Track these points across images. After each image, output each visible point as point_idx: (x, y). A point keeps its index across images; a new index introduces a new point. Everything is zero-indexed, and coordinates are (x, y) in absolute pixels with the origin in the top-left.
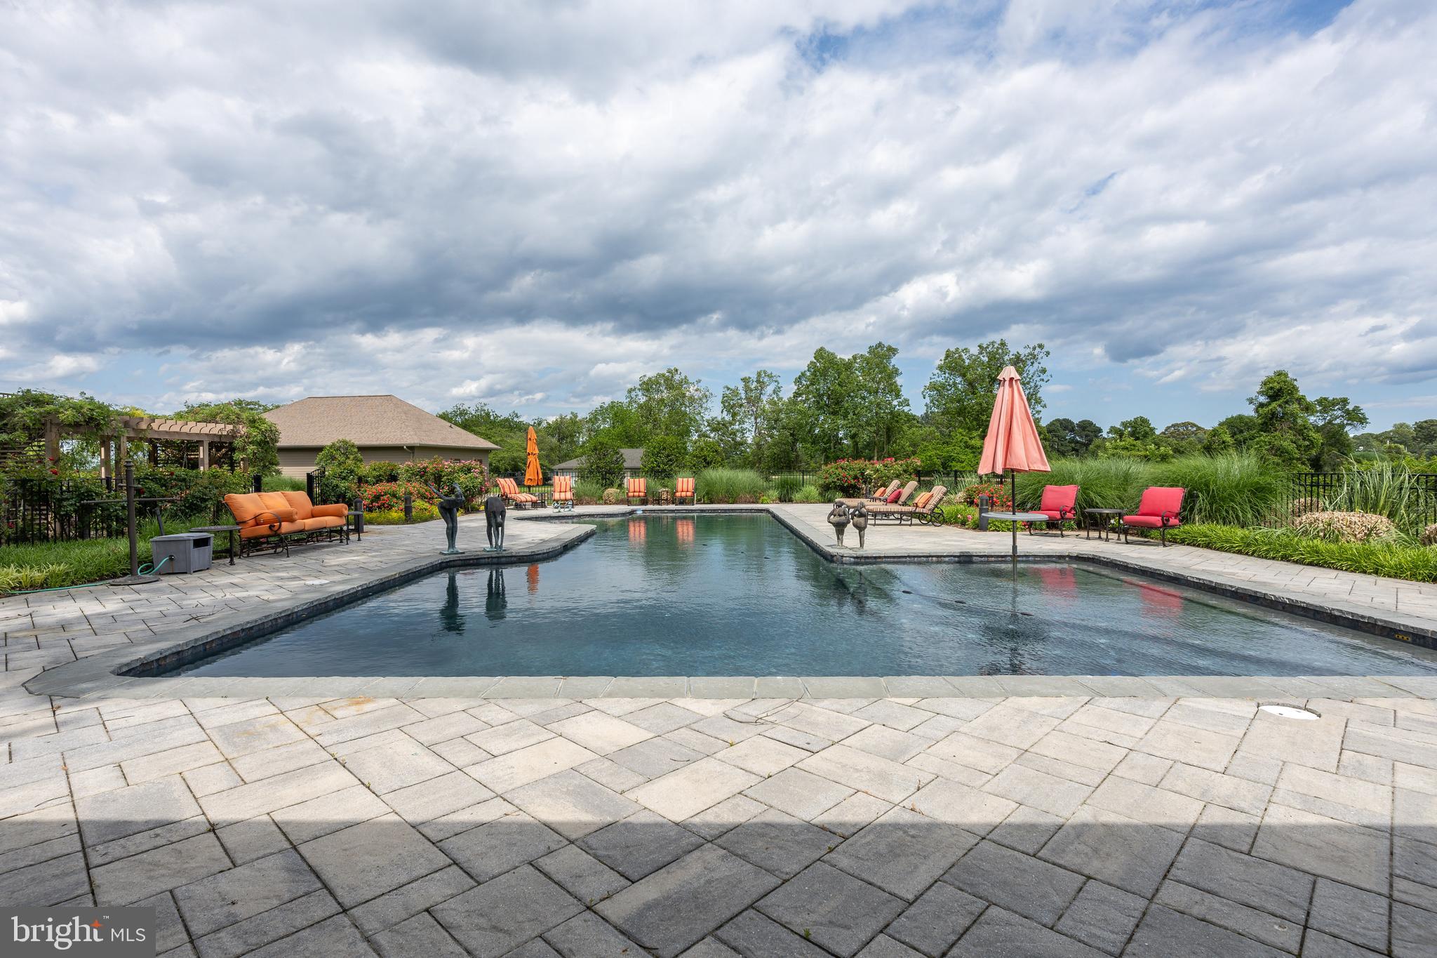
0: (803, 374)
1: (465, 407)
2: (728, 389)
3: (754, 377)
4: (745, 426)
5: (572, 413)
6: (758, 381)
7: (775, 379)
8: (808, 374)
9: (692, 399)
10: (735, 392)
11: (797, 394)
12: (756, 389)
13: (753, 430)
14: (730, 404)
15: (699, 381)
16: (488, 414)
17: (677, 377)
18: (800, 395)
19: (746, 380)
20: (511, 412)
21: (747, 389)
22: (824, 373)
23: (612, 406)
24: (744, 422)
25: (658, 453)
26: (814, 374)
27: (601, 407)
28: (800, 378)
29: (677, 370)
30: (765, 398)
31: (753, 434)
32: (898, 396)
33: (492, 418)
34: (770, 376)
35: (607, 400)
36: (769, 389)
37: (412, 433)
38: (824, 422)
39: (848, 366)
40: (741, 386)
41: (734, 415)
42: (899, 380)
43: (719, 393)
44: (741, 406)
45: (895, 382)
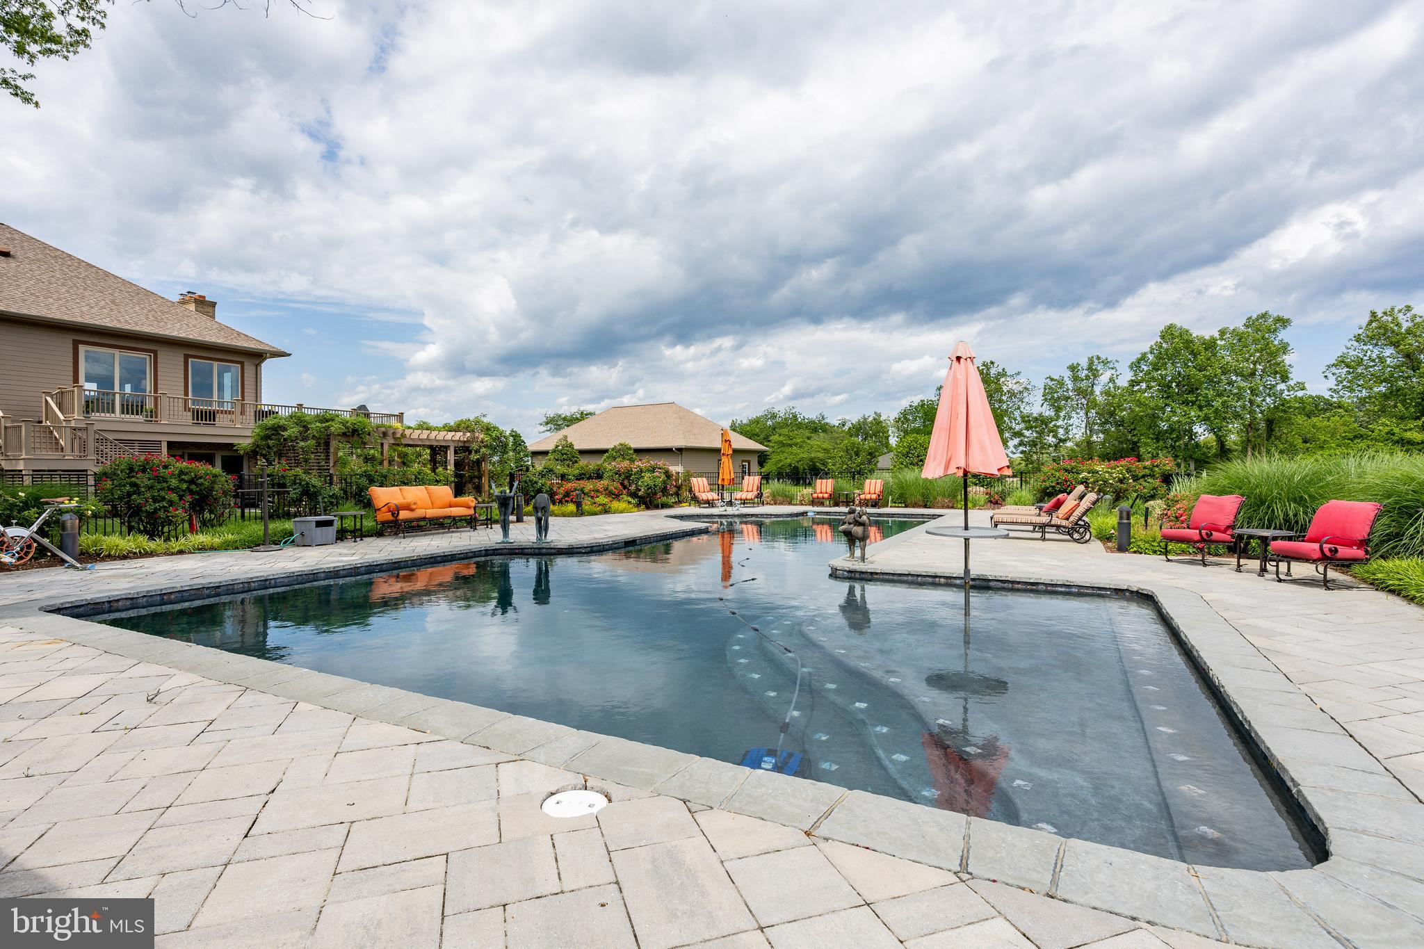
0: (1143, 358)
1: (776, 411)
2: (1052, 380)
3: (1084, 363)
4: (1071, 422)
5: (875, 413)
6: (1090, 369)
7: (1111, 366)
8: (1151, 357)
9: (1012, 394)
10: (1061, 383)
11: (1133, 383)
12: (1087, 377)
13: (1084, 425)
14: (1054, 396)
15: (1018, 373)
16: (795, 417)
17: (993, 371)
18: (1138, 383)
19: (1073, 368)
20: (818, 413)
21: (1075, 379)
22: (1172, 356)
23: (922, 404)
24: (1070, 418)
25: (908, 453)
26: (1159, 357)
27: (911, 406)
28: (1139, 361)
29: (992, 363)
30: (1098, 390)
31: (1083, 430)
32: (1285, 378)
33: (799, 420)
34: (1106, 363)
35: (916, 400)
36: (1104, 378)
37: (681, 436)
38: (1173, 415)
39: (1210, 345)
40: (1067, 374)
41: (1058, 409)
42: (1287, 359)
43: (1040, 383)
44: (1067, 398)
45: (1283, 361)
